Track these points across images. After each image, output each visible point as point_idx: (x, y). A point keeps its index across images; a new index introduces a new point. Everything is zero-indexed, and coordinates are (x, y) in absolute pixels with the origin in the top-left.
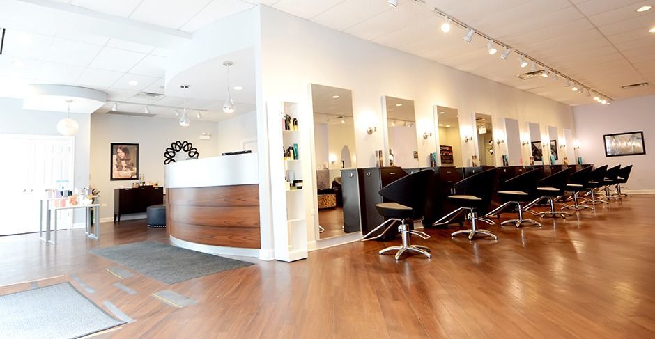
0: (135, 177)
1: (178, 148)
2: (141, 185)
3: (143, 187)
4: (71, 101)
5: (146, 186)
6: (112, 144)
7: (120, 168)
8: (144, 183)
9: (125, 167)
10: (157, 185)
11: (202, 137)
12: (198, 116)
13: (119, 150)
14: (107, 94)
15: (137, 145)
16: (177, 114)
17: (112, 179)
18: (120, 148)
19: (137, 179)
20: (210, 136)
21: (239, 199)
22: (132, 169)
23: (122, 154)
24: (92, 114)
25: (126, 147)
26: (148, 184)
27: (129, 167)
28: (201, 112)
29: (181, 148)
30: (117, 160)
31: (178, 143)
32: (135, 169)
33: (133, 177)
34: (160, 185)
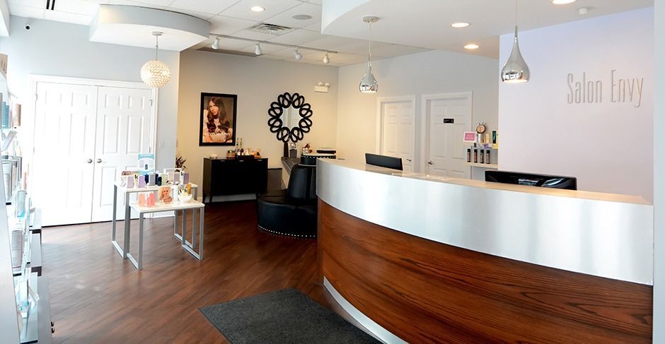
0: (231, 141)
1: (286, 103)
2: (239, 154)
3: (241, 157)
4: (160, 34)
5: (245, 156)
6: (203, 95)
7: (212, 127)
8: (242, 151)
9: (219, 127)
10: (258, 154)
11: (318, 89)
12: (325, 61)
13: (212, 103)
14: (210, 23)
15: (235, 97)
16: (297, 57)
17: (201, 144)
18: (213, 100)
19: (233, 144)
20: (328, 87)
21: (575, 305)
22: (227, 132)
23: (215, 109)
24: (182, 52)
25: (219, 98)
26: (247, 154)
27: (224, 127)
28: (329, 54)
29: (290, 103)
30: (208, 117)
31: (287, 97)
32: (231, 130)
33: (228, 142)
34: (263, 156)
